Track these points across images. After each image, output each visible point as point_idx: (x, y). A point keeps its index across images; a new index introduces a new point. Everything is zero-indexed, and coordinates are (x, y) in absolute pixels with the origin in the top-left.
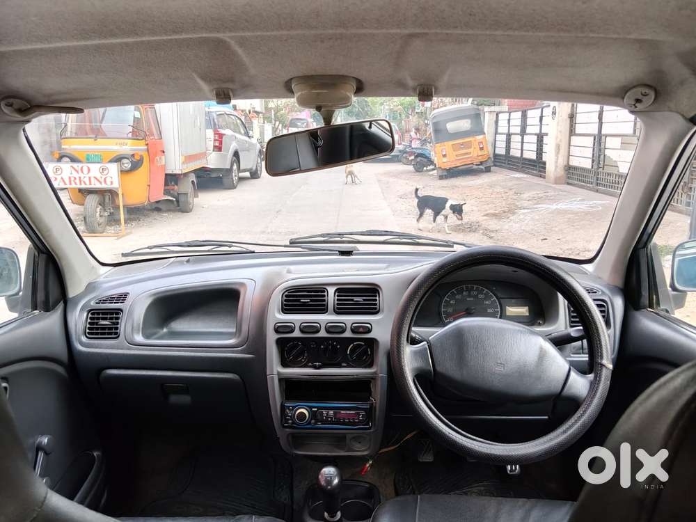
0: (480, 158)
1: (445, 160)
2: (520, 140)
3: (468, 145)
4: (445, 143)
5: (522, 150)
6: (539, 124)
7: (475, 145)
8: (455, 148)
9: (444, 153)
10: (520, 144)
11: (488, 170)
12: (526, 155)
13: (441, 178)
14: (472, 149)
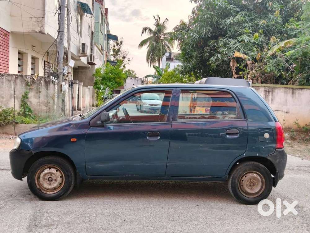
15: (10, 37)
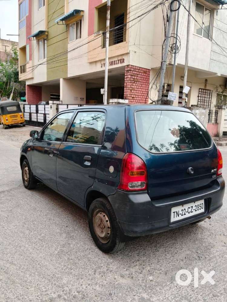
0: (21, 121)
1: (7, 121)
2: (36, 115)
3: (16, 116)
4: (7, 115)
5: (37, 119)
6: (44, 110)
7: (19, 116)
8: (11, 117)
9: (7, 119)
10: (36, 117)
11: (24, 126)
12: (39, 121)
13: (6, 128)
14: (18, 118)
15: (151, 73)
